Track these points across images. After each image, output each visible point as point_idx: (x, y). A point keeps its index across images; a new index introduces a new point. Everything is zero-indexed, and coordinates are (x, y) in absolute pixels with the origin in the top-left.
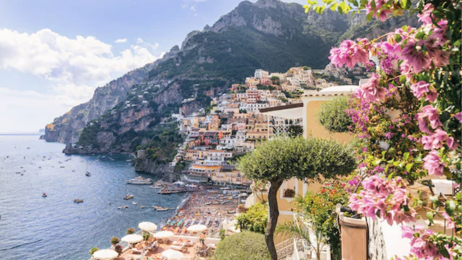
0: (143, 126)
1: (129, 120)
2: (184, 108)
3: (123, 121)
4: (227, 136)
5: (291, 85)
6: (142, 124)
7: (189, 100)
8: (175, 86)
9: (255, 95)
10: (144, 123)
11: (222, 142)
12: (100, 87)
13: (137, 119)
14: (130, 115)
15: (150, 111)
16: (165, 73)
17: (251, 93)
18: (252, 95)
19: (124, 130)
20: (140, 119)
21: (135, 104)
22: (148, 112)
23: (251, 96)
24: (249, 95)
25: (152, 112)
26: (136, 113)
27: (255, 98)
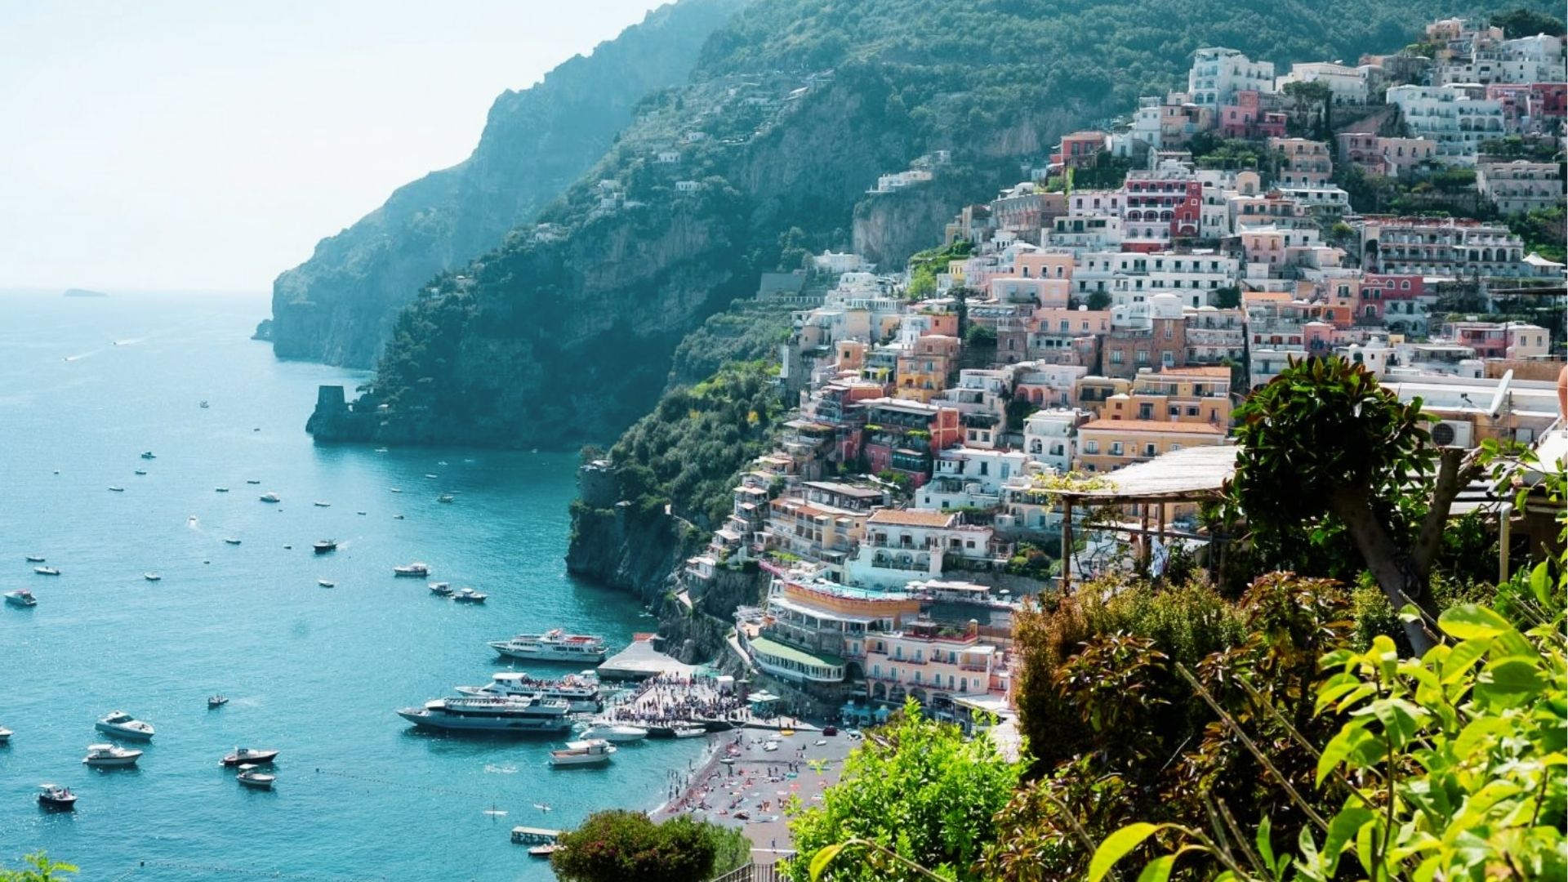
0: (676, 310)
1: (609, 280)
2: (879, 219)
3: (583, 279)
4: (980, 432)
5: (1403, 131)
6: (670, 303)
7: (902, 179)
8: (842, 104)
9: (1168, 202)
10: (681, 296)
11: (948, 470)
12: (516, 90)
13: (650, 272)
14: (614, 255)
15: (712, 234)
16: (800, 30)
17: (1144, 193)
18: (1152, 202)
19: (585, 328)
20: (662, 277)
21: (641, 199)
22: (701, 239)
23: (1143, 209)
24: (1133, 202)
25: (721, 239)
26: (642, 246)
27: (1166, 216)
